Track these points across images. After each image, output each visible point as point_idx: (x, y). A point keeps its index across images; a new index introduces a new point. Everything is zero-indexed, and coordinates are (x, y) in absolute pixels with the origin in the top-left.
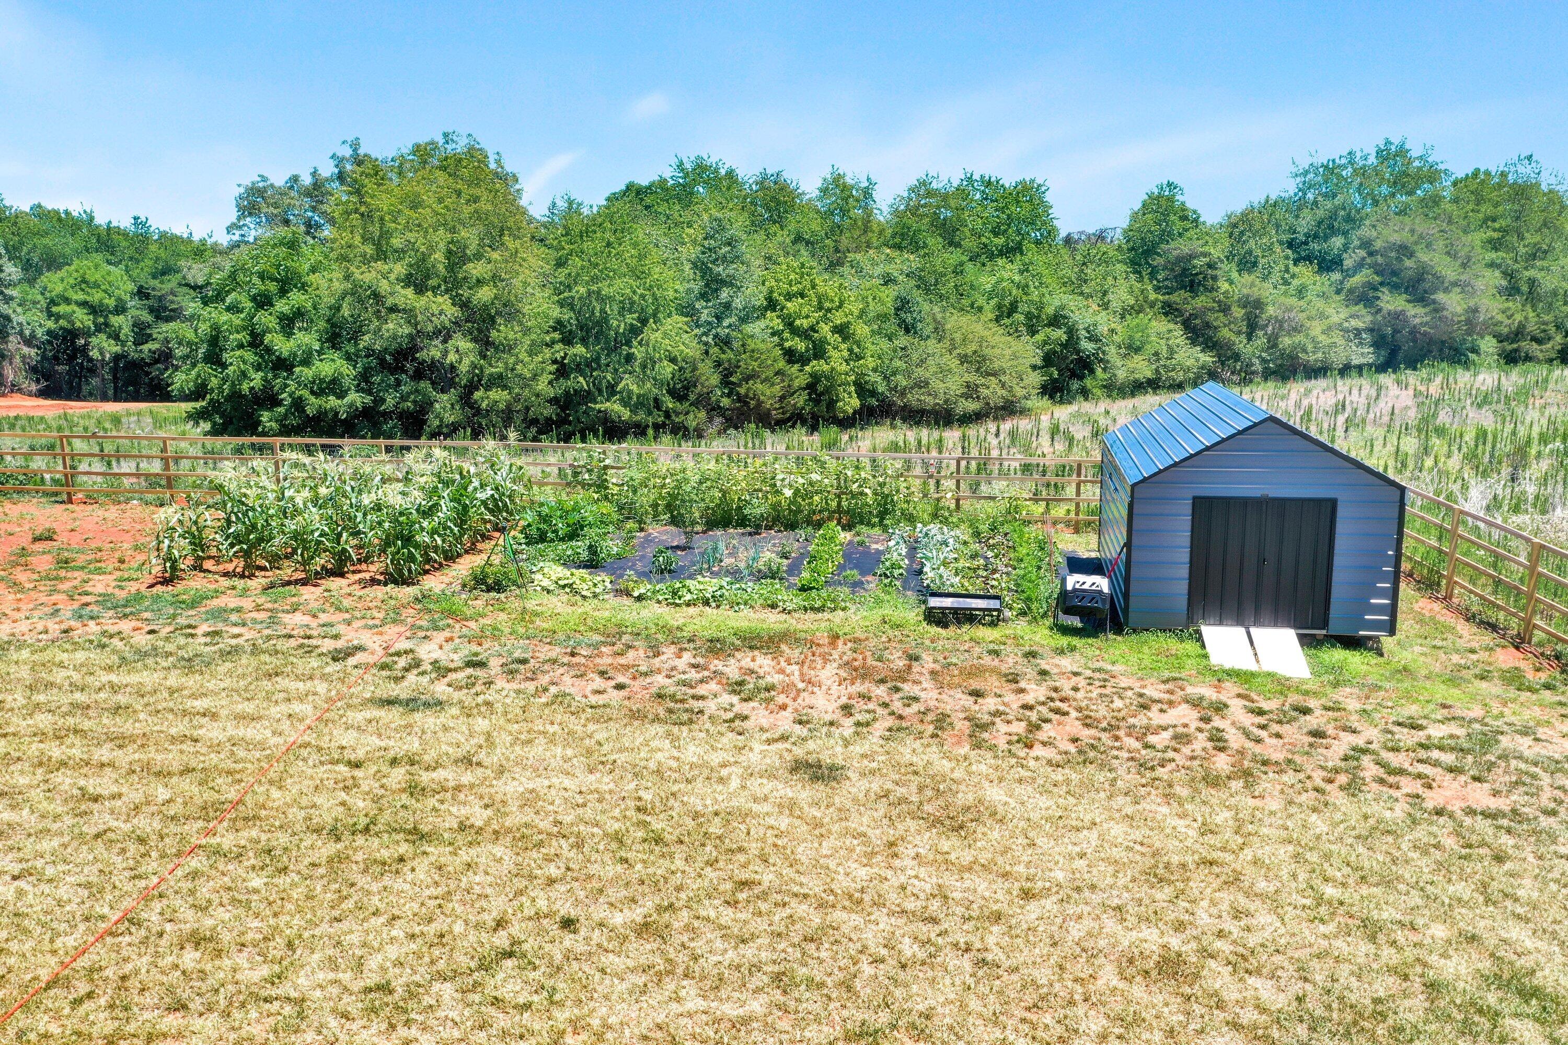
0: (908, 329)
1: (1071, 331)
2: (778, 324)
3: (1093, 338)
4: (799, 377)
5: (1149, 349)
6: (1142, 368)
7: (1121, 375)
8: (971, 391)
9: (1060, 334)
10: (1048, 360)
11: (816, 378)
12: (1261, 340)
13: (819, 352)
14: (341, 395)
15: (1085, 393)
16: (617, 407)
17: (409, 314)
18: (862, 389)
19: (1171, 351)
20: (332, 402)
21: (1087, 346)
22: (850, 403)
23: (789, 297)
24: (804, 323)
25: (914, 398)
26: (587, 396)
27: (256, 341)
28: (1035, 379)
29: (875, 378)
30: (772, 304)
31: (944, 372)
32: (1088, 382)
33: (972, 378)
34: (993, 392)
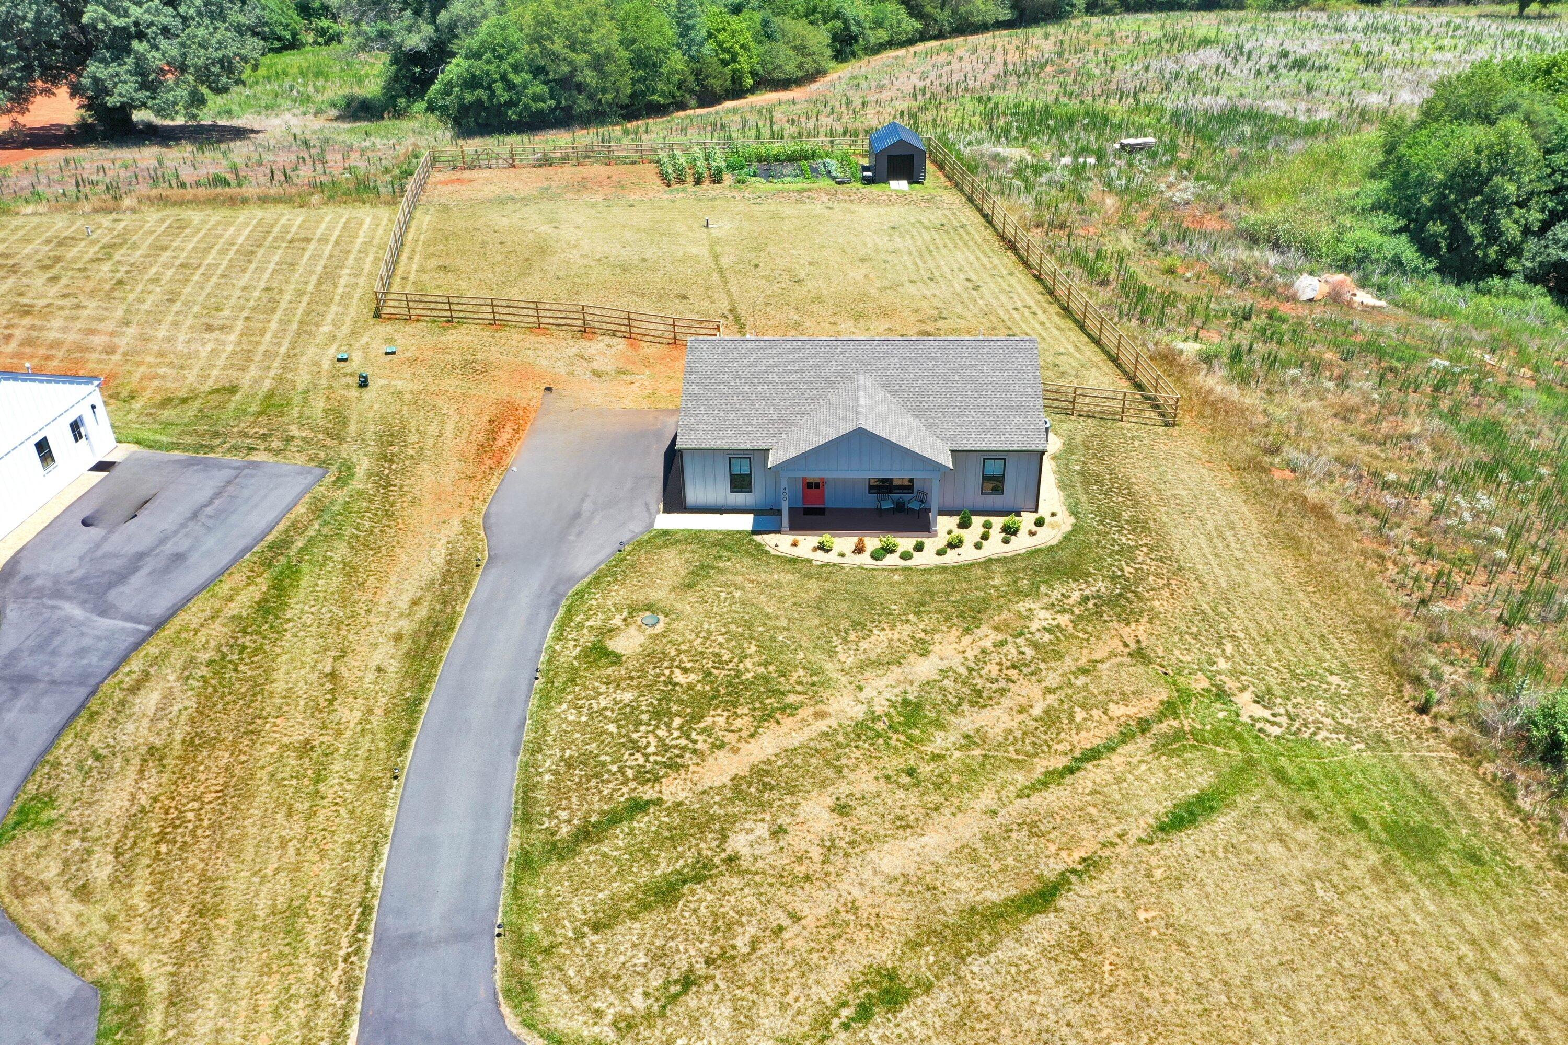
0: (769, 36)
1: (846, 22)
2: (715, 46)
3: (858, 24)
4: (728, 70)
5: (887, 24)
6: (883, 35)
7: (872, 40)
8: (800, 66)
9: (839, 24)
10: (835, 38)
11: (734, 71)
12: (948, 12)
13: (734, 59)
14: (544, 101)
15: (854, 54)
16: (655, 97)
17: (570, 63)
18: (753, 73)
19: (899, 22)
20: (541, 104)
21: (854, 29)
22: (749, 82)
23: (719, 31)
24: (726, 45)
25: (777, 75)
26: (644, 94)
27: (504, 78)
28: (829, 52)
29: (759, 68)
30: (710, 35)
31: (788, 58)
32: (855, 47)
33: (800, 59)
34: (810, 66)
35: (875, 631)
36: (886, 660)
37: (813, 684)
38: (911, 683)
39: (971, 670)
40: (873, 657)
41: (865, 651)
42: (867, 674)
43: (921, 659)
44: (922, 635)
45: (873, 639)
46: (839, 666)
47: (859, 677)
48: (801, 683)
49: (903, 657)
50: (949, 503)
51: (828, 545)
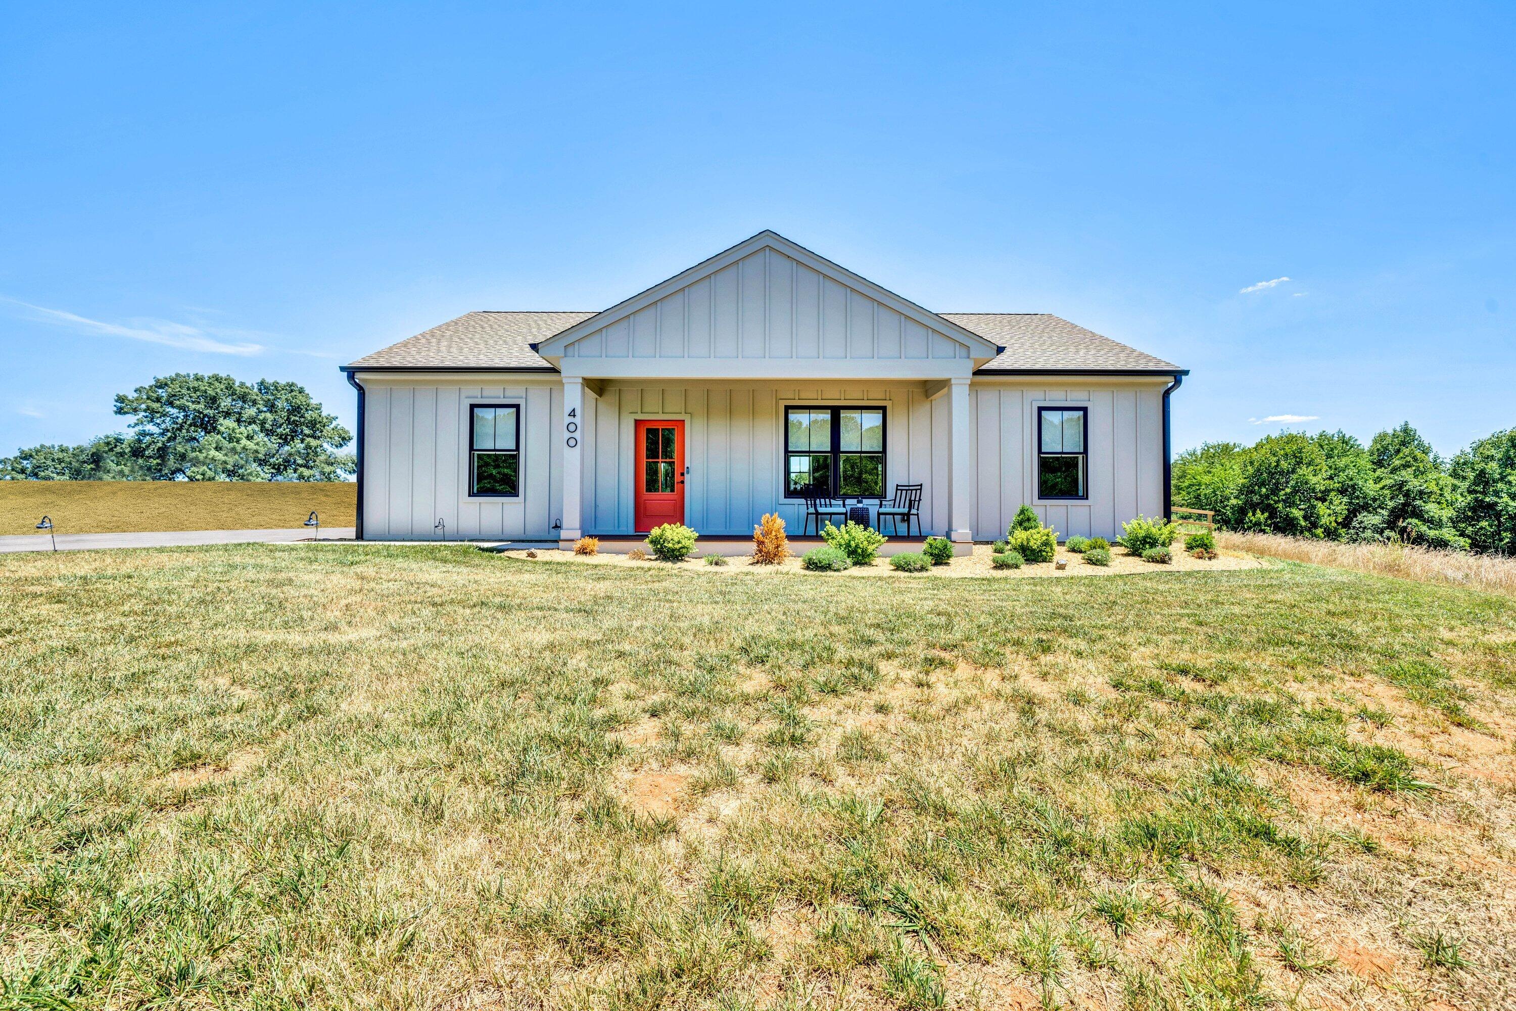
51: (676, 539)
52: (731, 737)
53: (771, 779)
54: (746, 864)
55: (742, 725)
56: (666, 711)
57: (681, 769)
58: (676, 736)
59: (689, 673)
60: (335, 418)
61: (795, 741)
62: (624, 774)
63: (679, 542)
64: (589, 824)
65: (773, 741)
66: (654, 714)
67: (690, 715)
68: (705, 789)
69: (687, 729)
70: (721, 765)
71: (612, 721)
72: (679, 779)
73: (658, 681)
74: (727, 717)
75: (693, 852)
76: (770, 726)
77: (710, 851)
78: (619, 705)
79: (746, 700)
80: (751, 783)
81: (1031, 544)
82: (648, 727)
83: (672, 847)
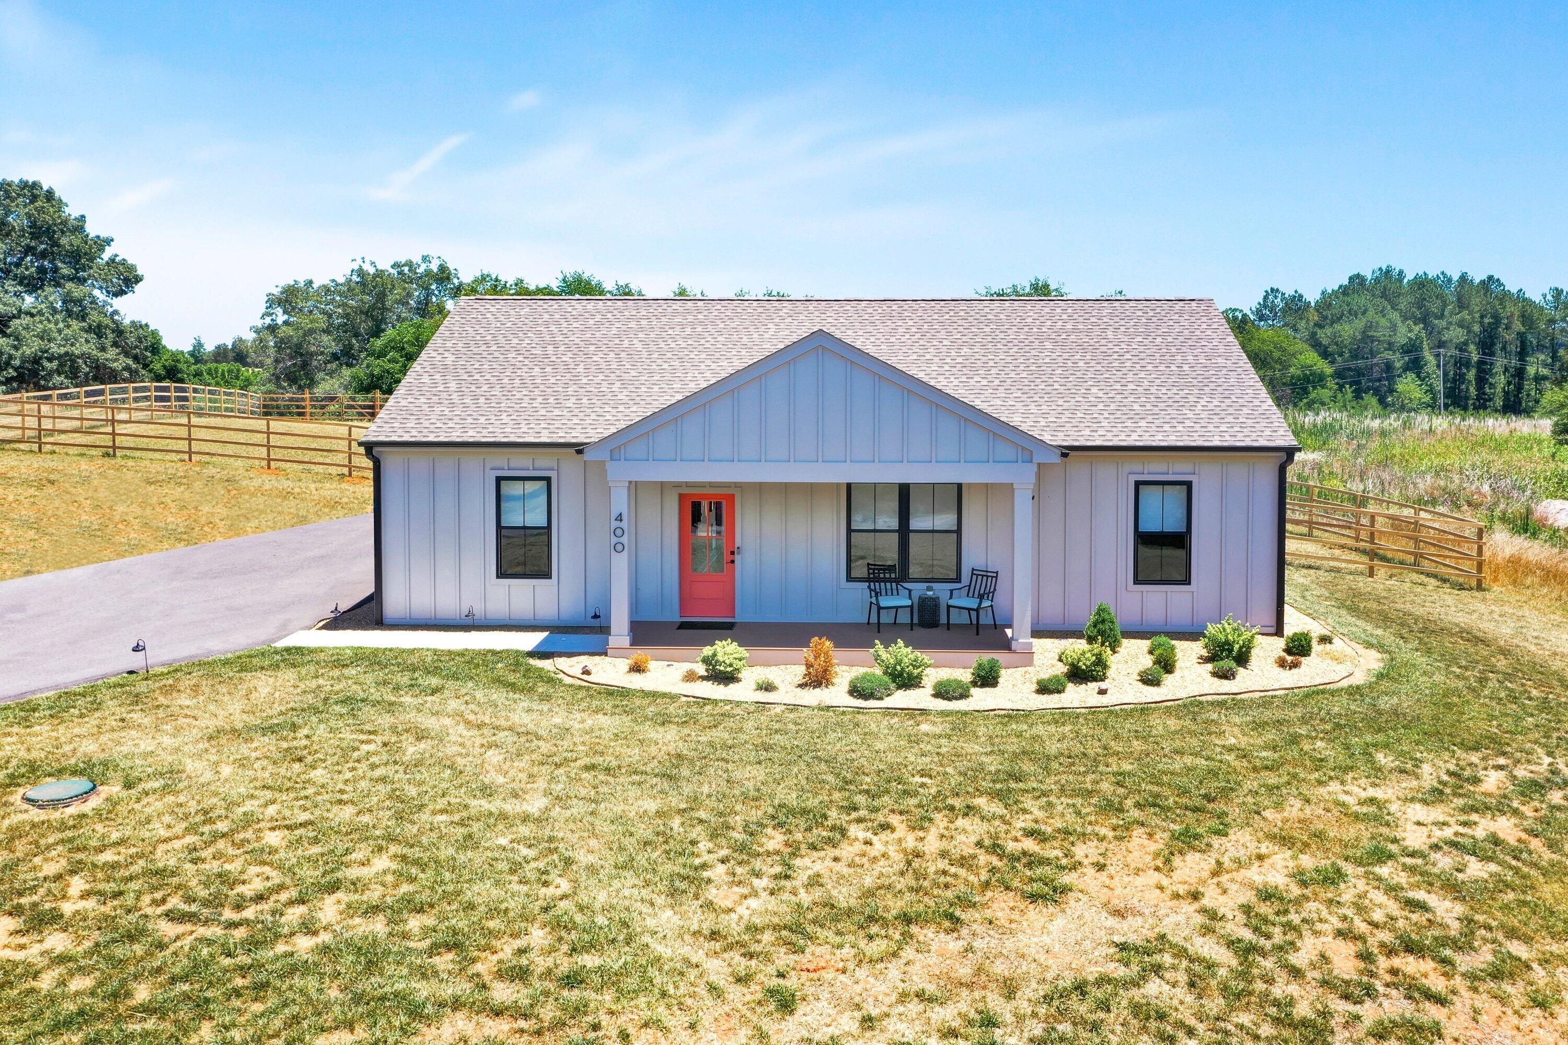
35: (856, 831)
36: (895, 906)
37: (572, 980)
38: (1010, 990)
39: (1246, 951)
40: (844, 897)
41: (815, 881)
42: (816, 953)
43: (1035, 914)
44: (1030, 845)
45: (847, 851)
46: (697, 919)
47: (783, 958)
48: (520, 974)
49: (966, 903)
50: (1052, 614)
51: (728, 662)
52: (758, 875)
53: (772, 894)
54: (758, 921)
55: (764, 868)
56: (728, 861)
57: (736, 889)
58: (734, 874)
59: (738, 836)
60: (109, 241)
61: (787, 877)
62: (714, 891)
63: (731, 665)
64: (705, 909)
65: (776, 877)
66: (723, 862)
67: (740, 863)
68: (746, 897)
69: (739, 870)
70: (752, 888)
71: (704, 866)
72: (735, 893)
73: (723, 842)
74: (758, 864)
75: (741, 917)
76: (778, 869)
77: (746, 917)
78: (706, 858)
79: (769, 854)
80: (764, 895)
81: (1081, 664)
82: (721, 869)
83: (733, 916)
